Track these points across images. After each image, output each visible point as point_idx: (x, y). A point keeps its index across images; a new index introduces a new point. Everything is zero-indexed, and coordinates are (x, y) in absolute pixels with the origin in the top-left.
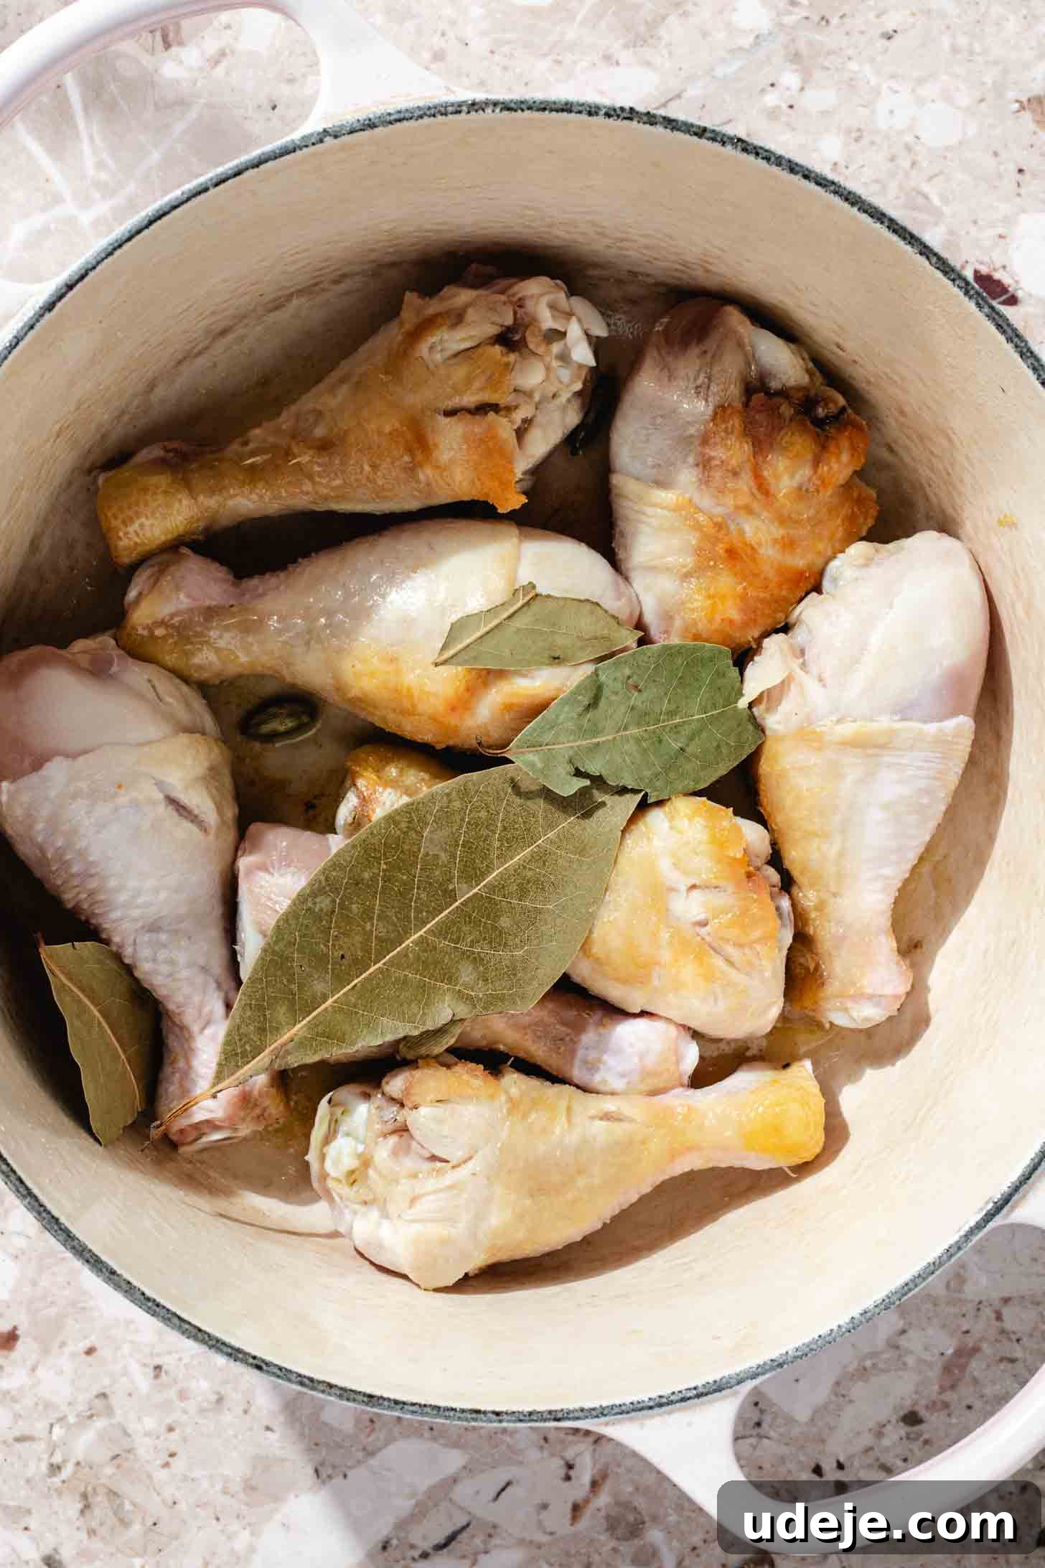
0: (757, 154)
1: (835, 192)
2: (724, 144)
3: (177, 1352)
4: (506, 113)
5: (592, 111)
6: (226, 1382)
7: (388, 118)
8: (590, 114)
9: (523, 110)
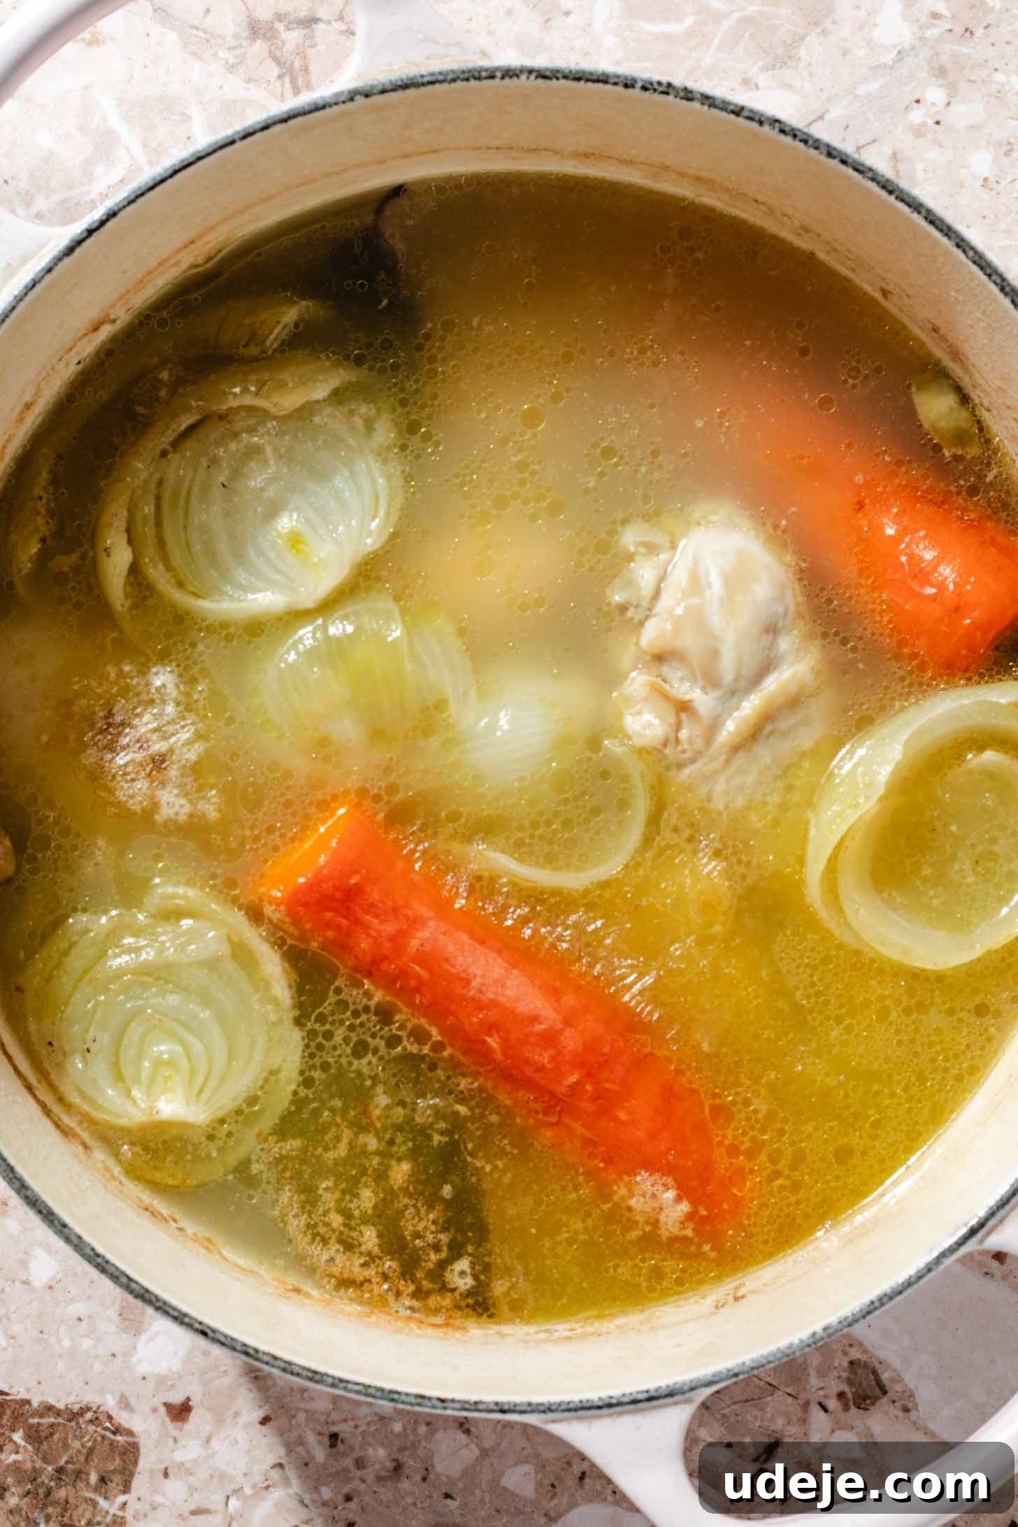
0: (795, 136)
1: (873, 180)
2: (761, 123)
3: (352, 1419)
4: (540, 81)
5: (629, 84)
6: (402, 1449)
7: (420, 80)
8: (626, 86)
9: (557, 79)
